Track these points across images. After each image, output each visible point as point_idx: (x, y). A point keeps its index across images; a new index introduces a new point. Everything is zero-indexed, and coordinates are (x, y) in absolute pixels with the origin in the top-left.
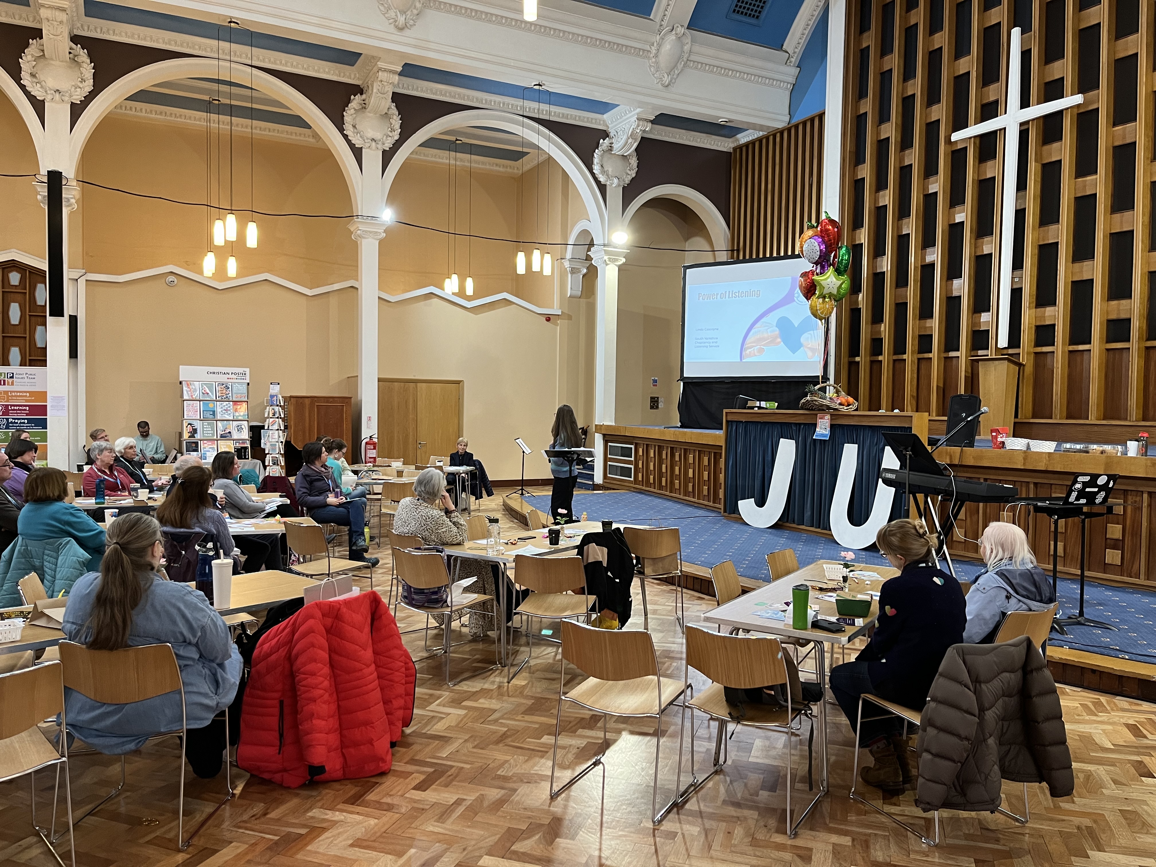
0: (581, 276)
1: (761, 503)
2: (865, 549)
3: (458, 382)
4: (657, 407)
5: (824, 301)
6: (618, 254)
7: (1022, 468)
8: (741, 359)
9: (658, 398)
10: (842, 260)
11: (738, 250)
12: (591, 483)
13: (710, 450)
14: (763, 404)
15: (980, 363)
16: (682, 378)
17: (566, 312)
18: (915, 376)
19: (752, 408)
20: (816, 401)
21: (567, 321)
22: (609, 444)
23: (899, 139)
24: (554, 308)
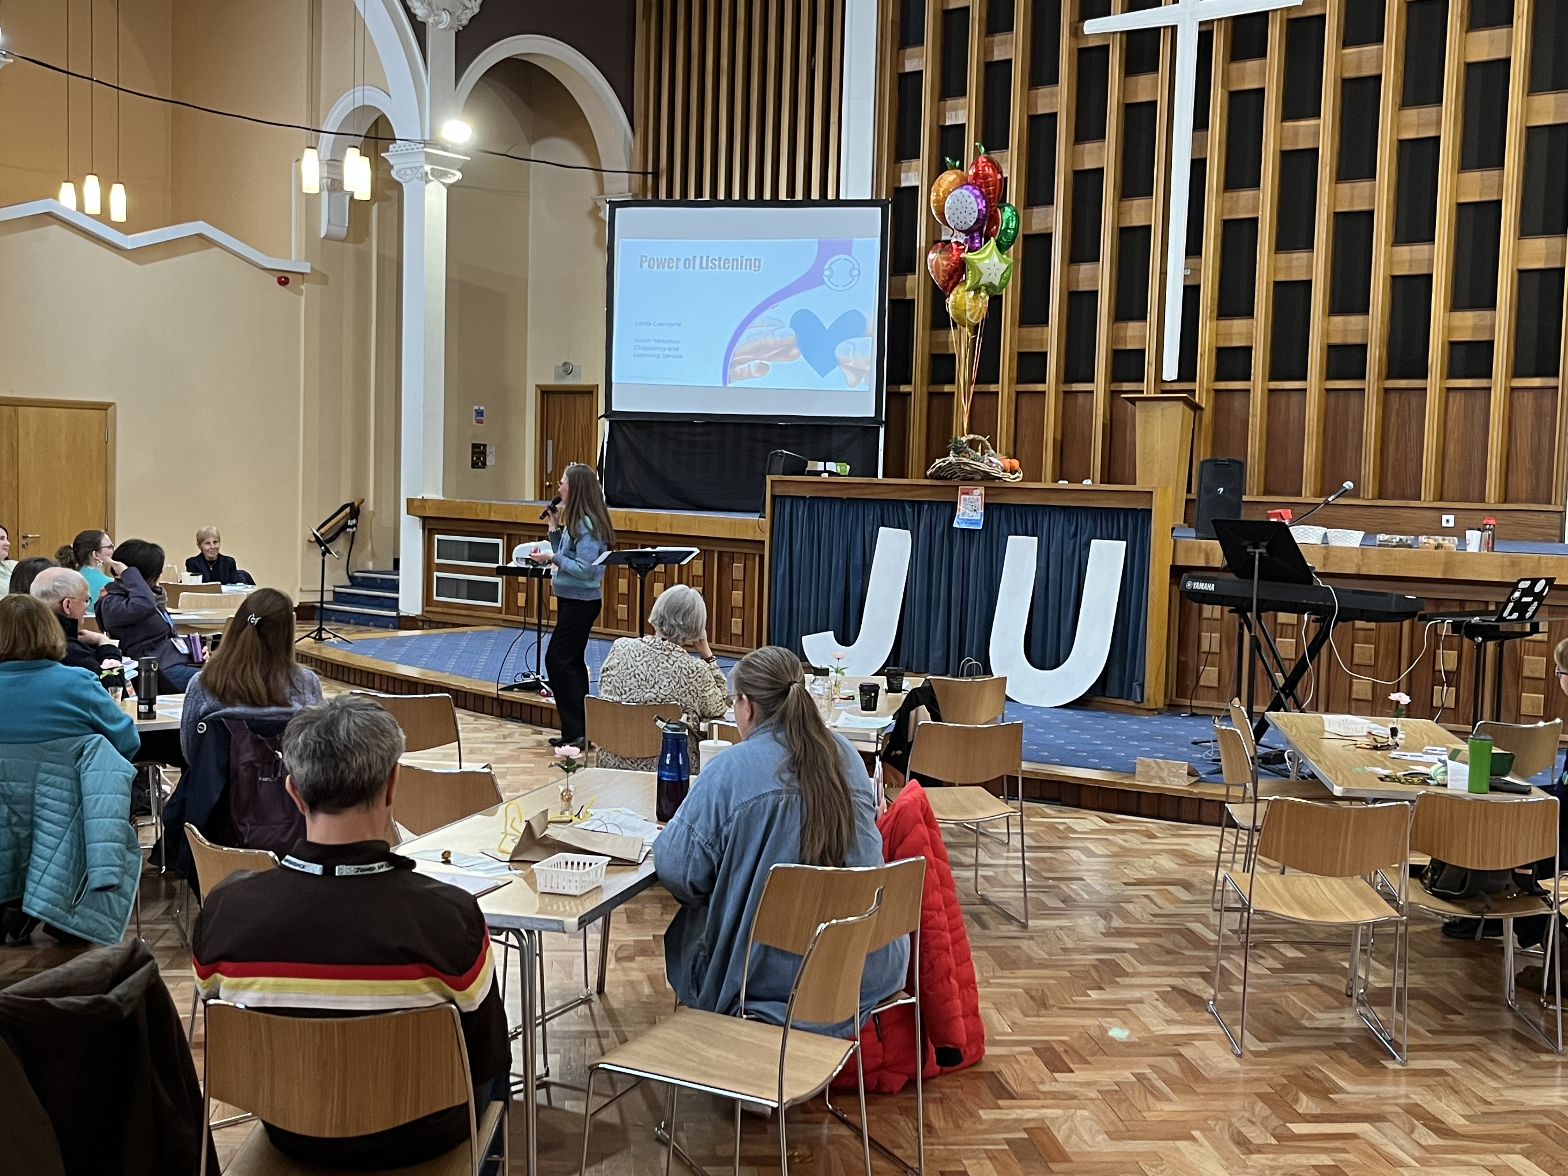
0: (348, 198)
1: (846, 637)
2: (1066, 706)
3: (103, 407)
4: (484, 465)
5: (975, 298)
6: (450, 163)
7: (1322, 571)
8: (725, 381)
9: (485, 446)
10: (1007, 228)
12: (394, 614)
14: (831, 466)
16: (609, 413)
17: (318, 268)
20: (966, 464)
21: (318, 287)
22: (437, 536)
24: (290, 258)
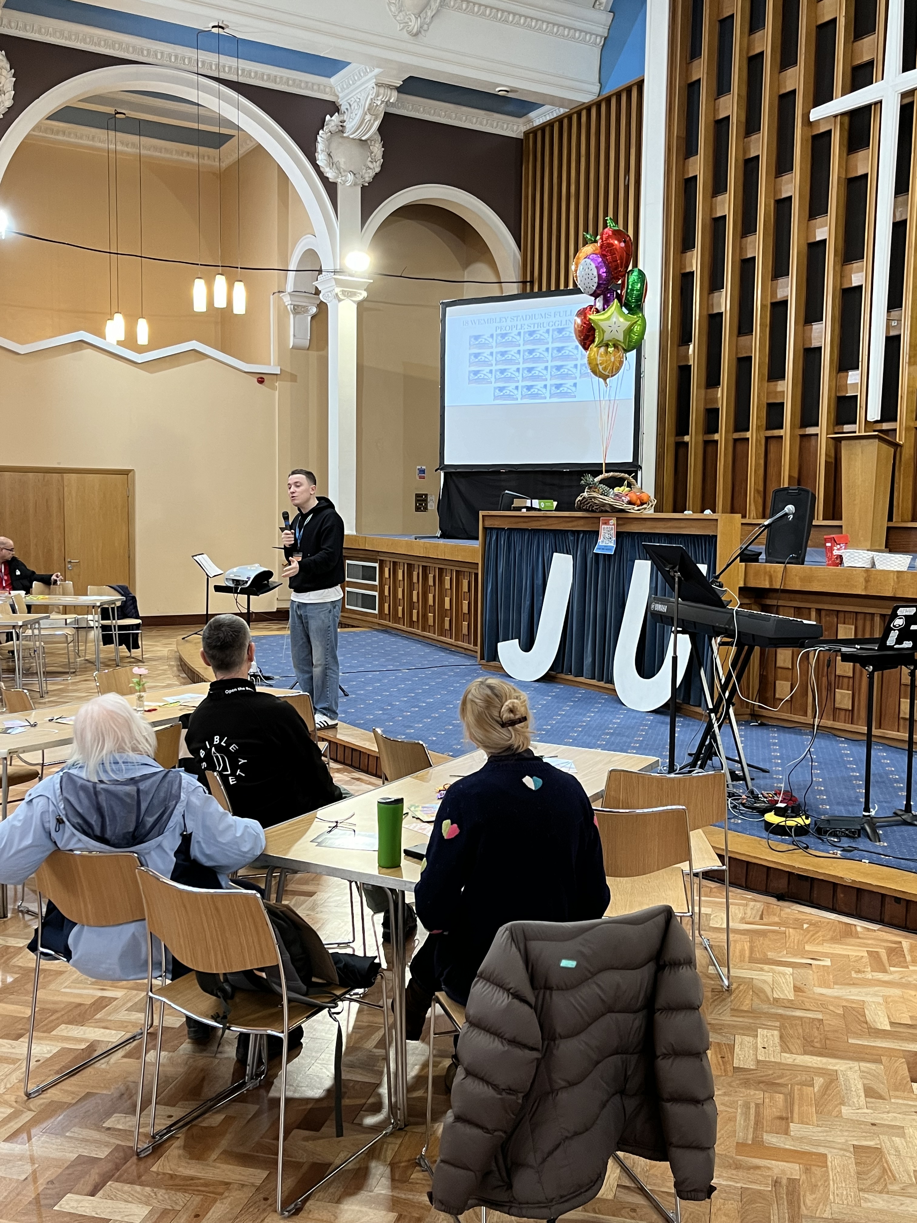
0: (309, 318)
1: (527, 646)
2: (655, 712)
3: (126, 473)
4: (426, 509)
5: (606, 352)
6: (357, 286)
7: (863, 593)
9: (426, 495)
10: (632, 290)
11: (532, 282)
13: (470, 570)
14: (536, 503)
15: (843, 442)
16: (442, 467)
17: (288, 370)
18: (762, 462)
19: (519, 509)
20: (594, 498)
21: (289, 383)
23: (743, 118)
24: (270, 365)
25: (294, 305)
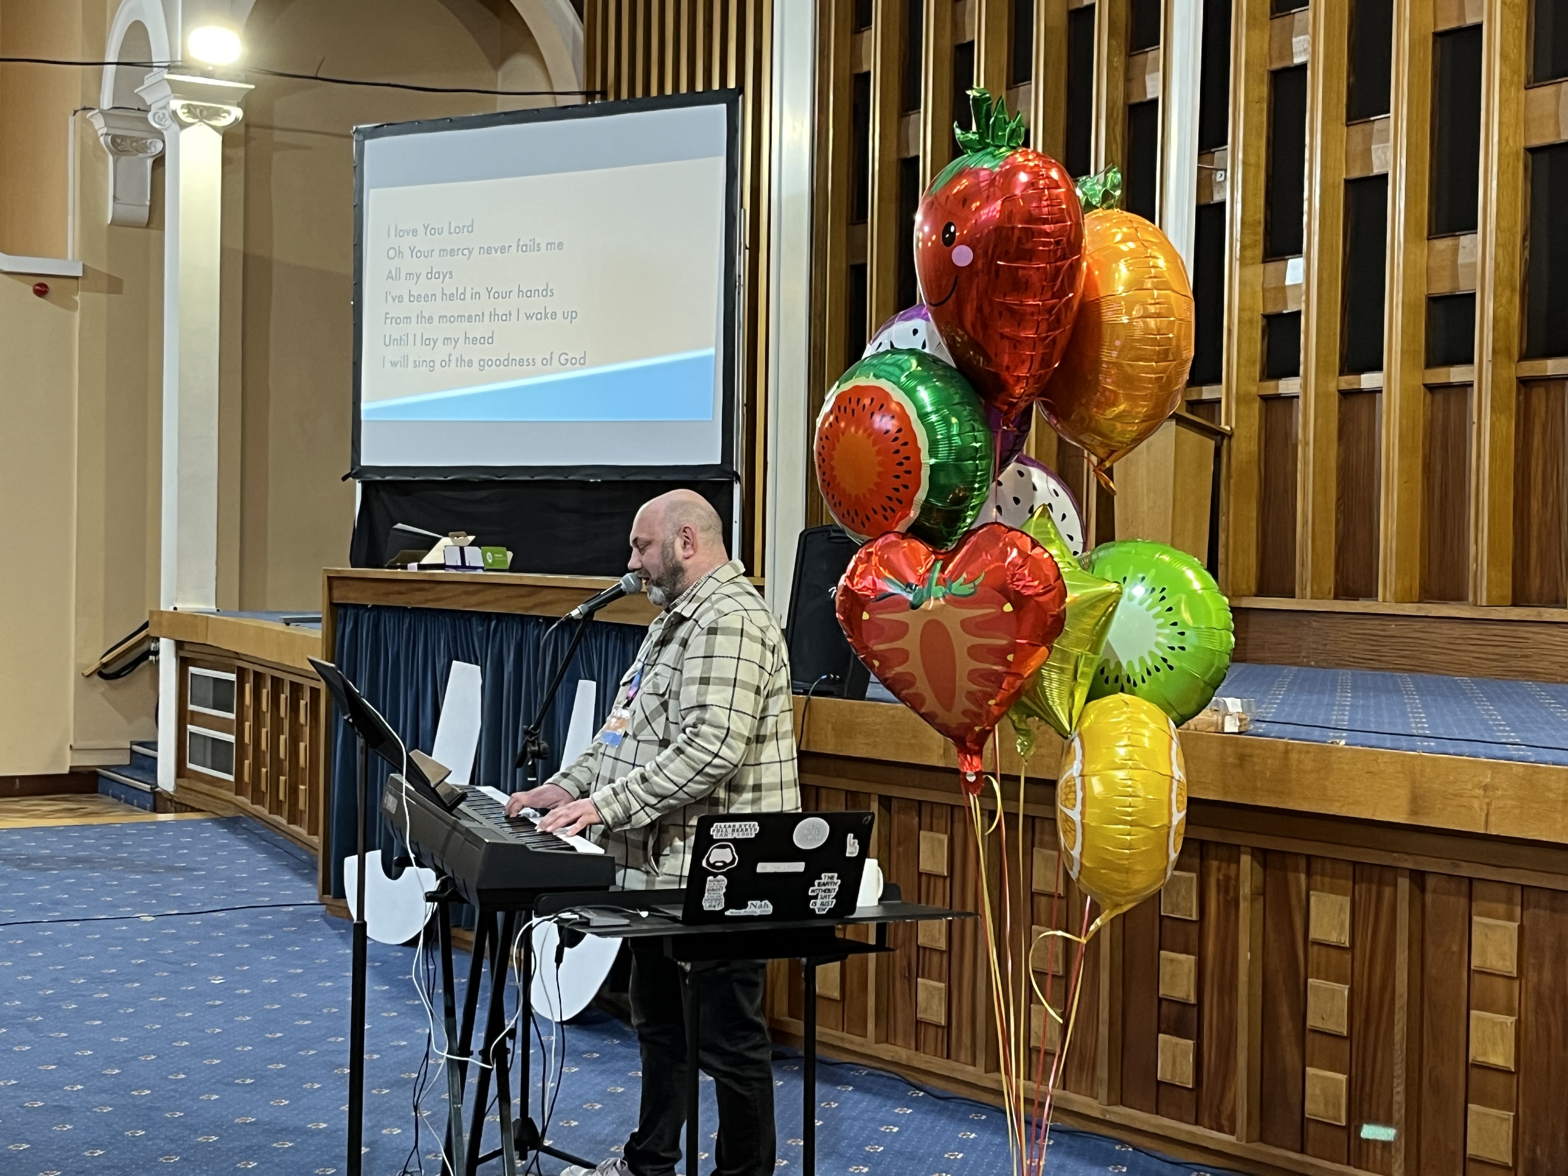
0: (149, 163)
6: (222, 96)
11: (604, 93)
12: (147, 787)
16: (357, 472)
17: (103, 268)
21: (103, 297)
22: (190, 670)
24: (65, 257)
25: (114, 138)
